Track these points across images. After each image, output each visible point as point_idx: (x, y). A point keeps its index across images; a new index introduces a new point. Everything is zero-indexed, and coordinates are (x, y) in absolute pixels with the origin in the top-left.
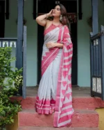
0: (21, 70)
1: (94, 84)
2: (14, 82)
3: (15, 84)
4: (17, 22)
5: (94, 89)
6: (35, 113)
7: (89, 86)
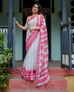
0: (11, 49)
1: (63, 59)
2: (6, 58)
3: (7, 59)
4: (8, 15)
5: (63, 63)
6: (22, 80)
7: (60, 60)
